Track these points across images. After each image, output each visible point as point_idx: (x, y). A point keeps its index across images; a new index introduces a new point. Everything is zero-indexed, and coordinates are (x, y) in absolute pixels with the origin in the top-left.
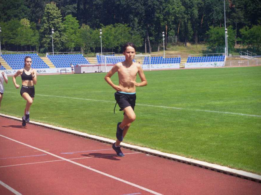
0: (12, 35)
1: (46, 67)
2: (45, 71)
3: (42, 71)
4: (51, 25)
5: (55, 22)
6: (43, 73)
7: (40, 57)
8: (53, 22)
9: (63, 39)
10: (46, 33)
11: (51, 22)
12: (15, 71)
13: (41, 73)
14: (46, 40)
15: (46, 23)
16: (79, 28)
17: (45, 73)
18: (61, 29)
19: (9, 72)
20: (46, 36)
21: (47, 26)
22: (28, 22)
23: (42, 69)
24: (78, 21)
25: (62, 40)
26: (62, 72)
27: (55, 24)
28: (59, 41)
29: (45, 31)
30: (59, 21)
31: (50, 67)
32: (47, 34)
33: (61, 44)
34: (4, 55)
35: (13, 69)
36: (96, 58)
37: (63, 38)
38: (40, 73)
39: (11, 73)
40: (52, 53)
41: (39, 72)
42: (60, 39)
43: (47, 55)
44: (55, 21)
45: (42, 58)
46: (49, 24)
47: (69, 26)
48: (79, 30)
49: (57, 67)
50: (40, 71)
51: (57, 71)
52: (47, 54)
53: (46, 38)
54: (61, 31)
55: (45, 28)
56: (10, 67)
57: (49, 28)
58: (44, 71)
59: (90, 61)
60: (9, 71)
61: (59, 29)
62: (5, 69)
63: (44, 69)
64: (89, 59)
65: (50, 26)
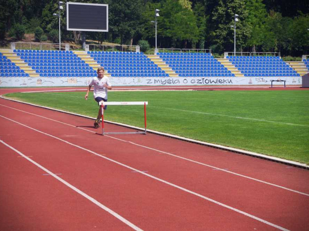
0: (168, 24)
1: (230, 75)
2: (231, 80)
3: (227, 81)
4: (230, 9)
5: (236, 5)
6: (228, 84)
7: (216, 59)
8: (233, 4)
9: (246, 32)
10: (221, 21)
11: (230, 5)
12: (185, 79)
13: (225, 84)
14: (220, 33)
15: (220, 6)
16: (266, 16)
17: (231, 84)
18: (244, 17)
19: (177, 81)
20: (220, 26)
21: (224, 11)
22: (190, 5)
23: (226, 78)
24: (264, 5)
25: (245, 34)
26: (274, 83)
27: (235, 7)
28: (241, 34)
29: (219, 18)
30: (241, 3)
31: (235, 75)
32: (221, 24)
33: (244, 40)
34: (161, 54)
35: (180, 75)
36: (304, 64)
37: (246, 30)
38: (223, 84)
39: (179, 83)
40: (234, 53)
41: (222, 82)
42: (242, 32)
43: (226, 56)
44: (236, 3)
45: (219, 60)
46: (225, 7)
47: (252, 12)
48: (266, 18)
49: (245, 75)
50: (224, 81)
51: (249, 82)
52: (226, 54)
53: (221, 29)
54: (243, 18)
55: (219, 14)
56: (174, 72)
57: (225, 14)
58: (229, 81)
59: (293, 67)
60: (175, 79)
61: (241, 16)
62: (167, 75)
63: (229, 78)
64: (291, 64)
65: (229, 11)
